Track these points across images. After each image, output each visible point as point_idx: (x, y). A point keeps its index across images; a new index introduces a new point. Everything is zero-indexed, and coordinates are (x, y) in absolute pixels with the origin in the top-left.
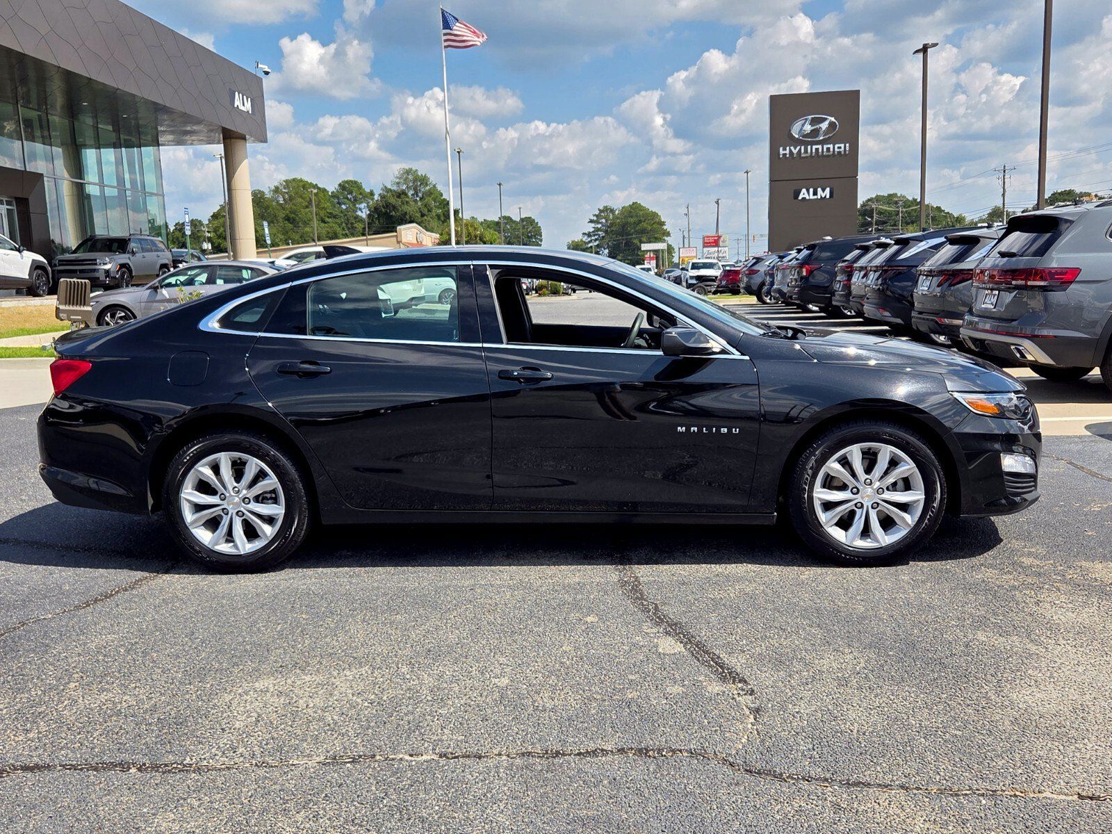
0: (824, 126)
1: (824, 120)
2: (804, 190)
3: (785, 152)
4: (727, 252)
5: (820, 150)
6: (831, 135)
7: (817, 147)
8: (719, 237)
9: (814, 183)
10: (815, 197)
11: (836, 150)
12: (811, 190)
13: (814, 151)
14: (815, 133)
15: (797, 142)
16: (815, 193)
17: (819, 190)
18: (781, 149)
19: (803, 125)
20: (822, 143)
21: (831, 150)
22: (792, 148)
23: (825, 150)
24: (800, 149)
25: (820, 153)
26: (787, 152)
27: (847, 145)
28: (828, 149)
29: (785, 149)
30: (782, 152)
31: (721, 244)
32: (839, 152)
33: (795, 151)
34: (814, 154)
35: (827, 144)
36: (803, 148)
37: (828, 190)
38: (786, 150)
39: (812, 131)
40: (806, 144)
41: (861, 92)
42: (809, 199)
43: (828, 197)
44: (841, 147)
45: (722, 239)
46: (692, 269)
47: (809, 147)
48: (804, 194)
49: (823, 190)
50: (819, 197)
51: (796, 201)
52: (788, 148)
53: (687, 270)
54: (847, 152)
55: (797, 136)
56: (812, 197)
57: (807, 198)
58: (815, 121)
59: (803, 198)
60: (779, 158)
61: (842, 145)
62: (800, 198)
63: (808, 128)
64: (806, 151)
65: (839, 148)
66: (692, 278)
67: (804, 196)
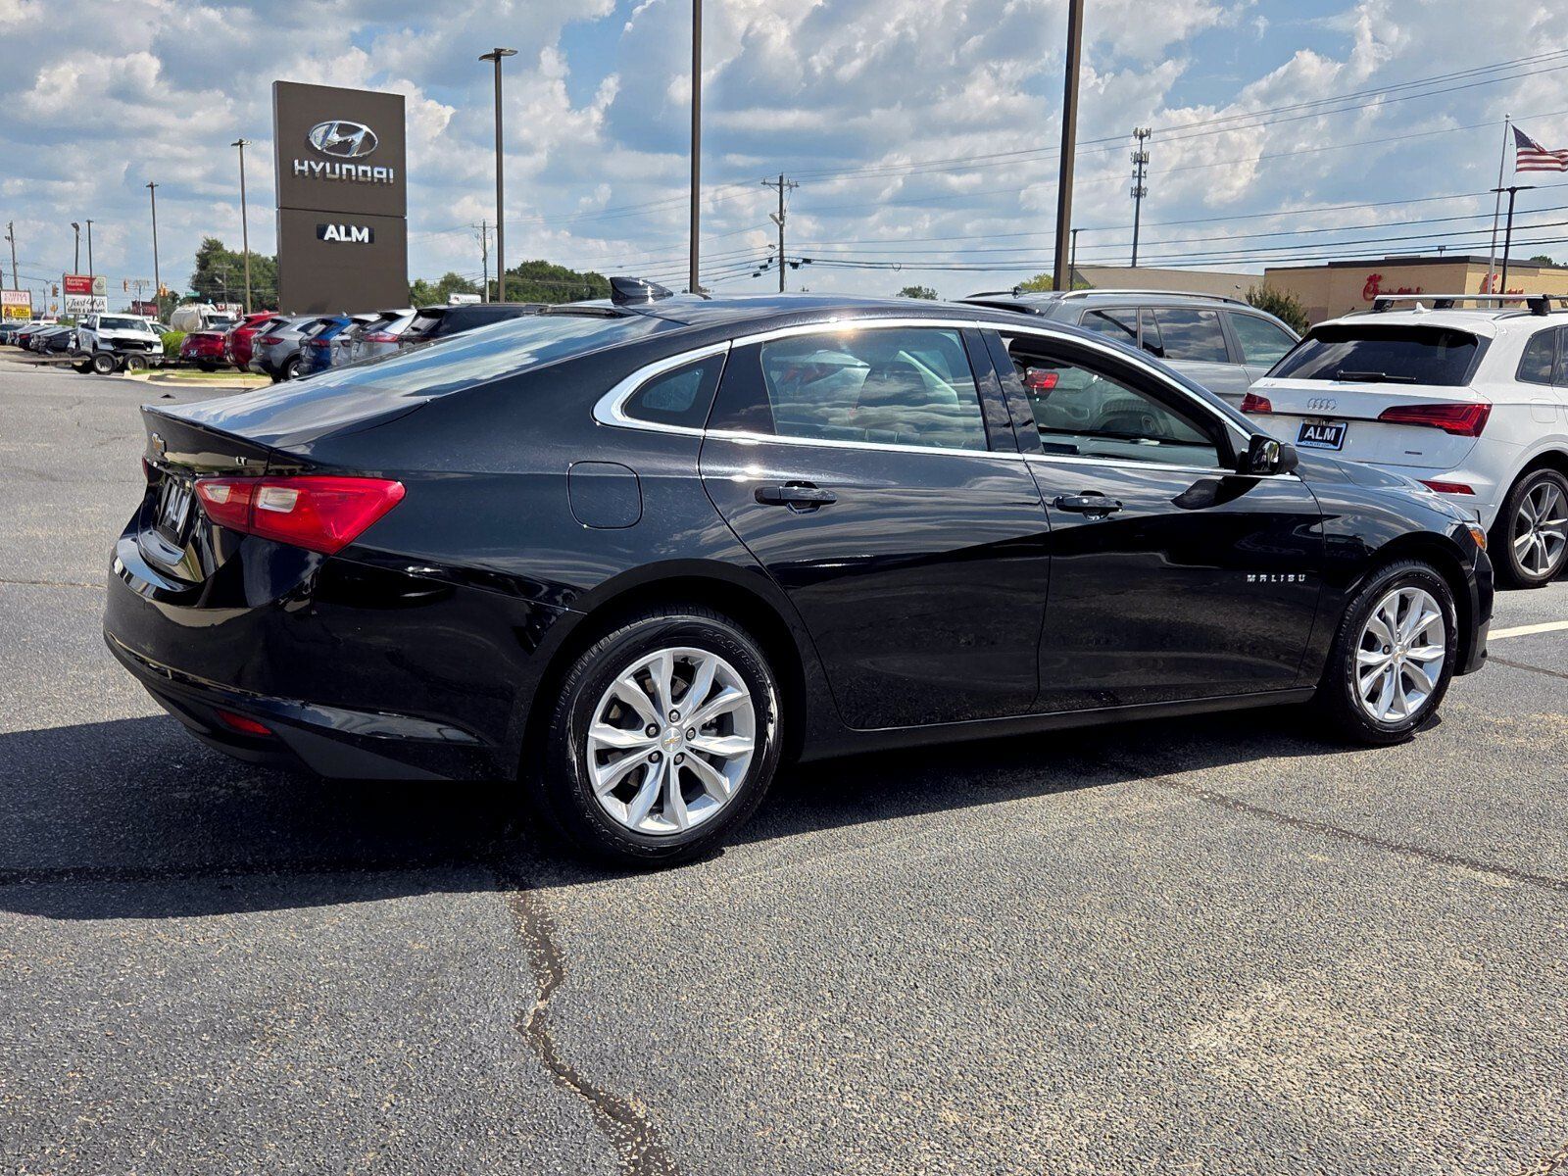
0: (358, 138)
1: (358, 130)
2: (332, 228)
3: (302, 168)
4: (106, 304)
5: (354, 173)
6: (367, 153)
7: (349, 167)
8: (92, 280)
9: (347, 218)
10: (349, 239)
11: (376, 175)
12: (342, 229)
13: (344, 172)
14: (345, 146)
15: (319, 156)
16: (348, 233)
17: (354, 229)
18: (296, 162)
19: (327, 133)
20: (356, 161)
21: (369, 174)
22: (312, 163)
23: (360, 173)
24: (324, 166)
25: (354, 178)
26: (306, 168)
27: (391, 171)
28: (365, 173)
29: (301, 164)
30: (297, 167)
31: (94, 290)
32: (380, 180)
33: (318, 169)
34: (344, 177)
35: (365, 165)
36: (328, 165)
37: (366, 231)
38: (303, 165)
39: (339, 142)
40: (333, 160)
41: (406, 98)
42: (340, 242)
43: (366, 240)
44: (381, 173)
45: (95, 283)
46: (101, 327)
47: (337, 166)
48: (331, 232)
49: (360, 230)
50: (354, 240)
51: (321, 241)
52: (306, 163)
53: (94, 329)
54: (392, 182)
55: (319, 148)
56: (344, 238)
57: (337, 239)
58: (344, 130)
59: (330, 239)
60: (294, 176)
61: (384, 170)
62: (326, 238)
63: (335, 138)
64: (333, 171)
65: (380, 173)
66: (104, 341)
67: (332, 236)
